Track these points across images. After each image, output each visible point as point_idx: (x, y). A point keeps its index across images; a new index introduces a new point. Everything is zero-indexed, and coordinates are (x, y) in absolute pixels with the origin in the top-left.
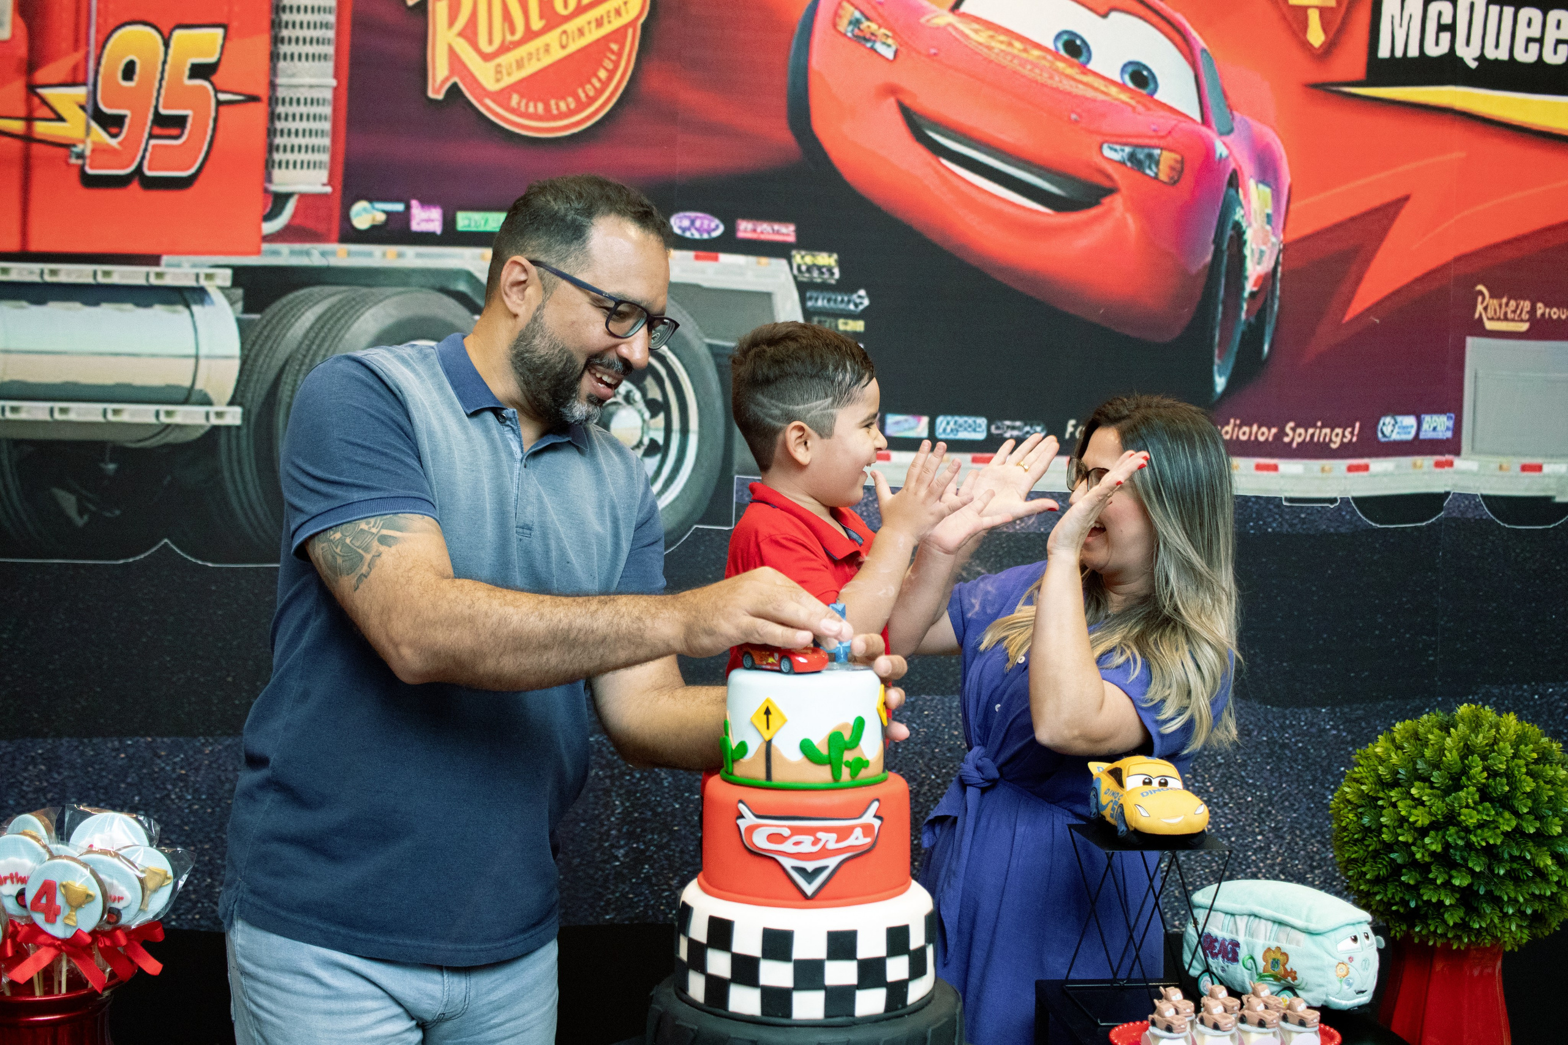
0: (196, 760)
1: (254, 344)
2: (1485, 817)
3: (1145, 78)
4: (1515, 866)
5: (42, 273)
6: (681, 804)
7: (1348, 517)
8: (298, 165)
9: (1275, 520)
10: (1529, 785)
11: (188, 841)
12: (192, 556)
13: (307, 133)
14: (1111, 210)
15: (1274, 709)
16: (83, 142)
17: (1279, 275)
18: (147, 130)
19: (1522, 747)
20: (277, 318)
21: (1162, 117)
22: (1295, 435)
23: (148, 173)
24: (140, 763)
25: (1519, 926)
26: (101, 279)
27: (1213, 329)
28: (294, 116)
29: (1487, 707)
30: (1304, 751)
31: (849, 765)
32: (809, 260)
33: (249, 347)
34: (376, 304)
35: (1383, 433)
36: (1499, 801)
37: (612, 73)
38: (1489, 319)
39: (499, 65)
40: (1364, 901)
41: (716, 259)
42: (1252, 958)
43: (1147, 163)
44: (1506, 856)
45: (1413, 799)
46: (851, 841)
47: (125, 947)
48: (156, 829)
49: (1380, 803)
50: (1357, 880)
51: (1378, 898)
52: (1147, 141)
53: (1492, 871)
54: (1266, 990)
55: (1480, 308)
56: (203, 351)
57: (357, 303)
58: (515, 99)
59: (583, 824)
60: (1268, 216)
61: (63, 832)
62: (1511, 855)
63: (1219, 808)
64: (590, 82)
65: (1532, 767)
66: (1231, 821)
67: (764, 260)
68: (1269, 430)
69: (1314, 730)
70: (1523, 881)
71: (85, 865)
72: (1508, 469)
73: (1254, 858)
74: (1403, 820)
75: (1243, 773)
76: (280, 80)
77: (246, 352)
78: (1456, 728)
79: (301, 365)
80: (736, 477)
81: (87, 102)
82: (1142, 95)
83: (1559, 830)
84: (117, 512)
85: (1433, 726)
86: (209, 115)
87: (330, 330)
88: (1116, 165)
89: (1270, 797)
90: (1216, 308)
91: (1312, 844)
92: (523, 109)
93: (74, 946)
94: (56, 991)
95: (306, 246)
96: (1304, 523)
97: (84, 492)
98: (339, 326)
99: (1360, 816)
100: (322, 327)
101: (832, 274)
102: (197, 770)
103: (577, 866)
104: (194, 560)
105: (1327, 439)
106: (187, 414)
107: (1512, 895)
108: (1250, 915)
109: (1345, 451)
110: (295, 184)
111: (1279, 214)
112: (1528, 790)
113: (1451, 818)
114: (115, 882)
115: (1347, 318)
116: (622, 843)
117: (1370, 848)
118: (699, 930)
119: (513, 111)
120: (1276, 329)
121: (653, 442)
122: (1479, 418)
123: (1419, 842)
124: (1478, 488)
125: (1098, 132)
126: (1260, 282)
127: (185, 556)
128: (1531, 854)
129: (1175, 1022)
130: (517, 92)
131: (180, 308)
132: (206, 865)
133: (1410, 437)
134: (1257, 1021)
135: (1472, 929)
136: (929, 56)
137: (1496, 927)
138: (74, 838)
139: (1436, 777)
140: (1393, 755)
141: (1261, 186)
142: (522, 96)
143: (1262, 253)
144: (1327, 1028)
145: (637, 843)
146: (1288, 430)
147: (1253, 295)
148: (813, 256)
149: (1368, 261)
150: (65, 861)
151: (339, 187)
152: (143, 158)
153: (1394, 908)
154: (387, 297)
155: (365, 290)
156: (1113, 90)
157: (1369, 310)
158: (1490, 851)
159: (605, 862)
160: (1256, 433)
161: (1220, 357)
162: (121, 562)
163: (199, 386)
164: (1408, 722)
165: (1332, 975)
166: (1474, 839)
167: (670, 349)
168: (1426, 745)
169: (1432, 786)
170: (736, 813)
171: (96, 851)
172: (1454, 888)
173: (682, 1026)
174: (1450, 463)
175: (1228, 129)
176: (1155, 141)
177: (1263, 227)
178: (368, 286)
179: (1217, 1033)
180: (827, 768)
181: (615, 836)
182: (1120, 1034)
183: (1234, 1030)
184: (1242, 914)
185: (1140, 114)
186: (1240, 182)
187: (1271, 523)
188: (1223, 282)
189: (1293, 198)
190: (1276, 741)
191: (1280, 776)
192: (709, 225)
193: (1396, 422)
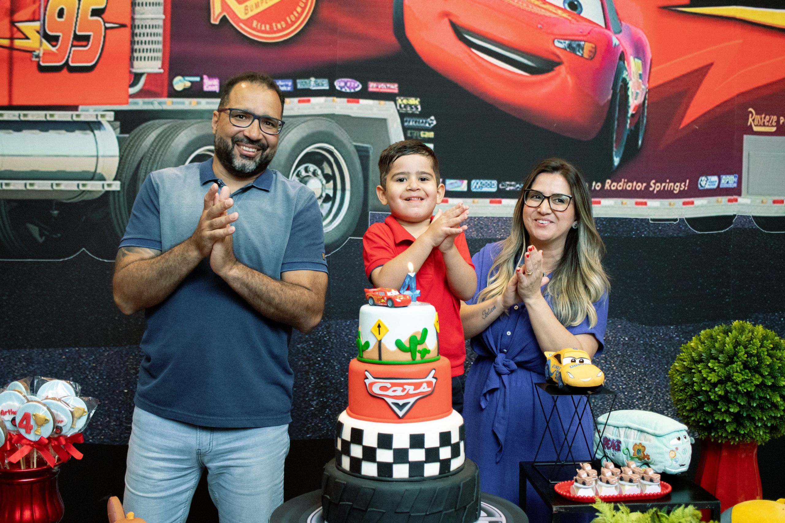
0: (100, 359)
1: (126, 149)
2: (746, 377)
3: (576, 5)
4: (762, 402)
5: (19, 116)
6: (344, 378)
7: (683, 228)
8: (147, 59)
9: (646, 230)
10: (768, 361)
12: (96, 256)
13: (151, 43)
14: (558, 74)
15: (646, 327)
16: (39, 49)
17: (646, 105)
18: (71, 43)
19: (765, 341)
20: (137, 136)
21: (585, 25)
22: (656, 187)
23: (71, 64)
24: (73, 361)
25: (764, 433)
26: (49, 118)
27: (612, 134)
28: (144, 34)
29: (748, 322)
30: (662, 348)
31: (420, 352)
32: (405, 101)
33: (123, 151)
34: (187, 128)
35: (701, 185)
36: (754, 369)
37: (303, 9)
38: (755, 126)
39: (247, 6)
40: (686, 421)
41: (358, 102)
42: (627, 449)
43: (578, 49)
44: (757, 397)
45: (710, 368)
46: (421, 390)
47: (64, 445)
48: (79, 388)
49: (693, 371)
50: (682, 410)
51: (693, 419)
52: (577, 38)
53: (750, 404)
54: (633, 465)
55: (750, 120)
56: (100, 154)
57: (177, 128)
58: (255, 23)
60: (640, 75)
61: (34, 390)
62: (759, 396)
63: (619, 377)
64: (293, 14)
65: (770, 352)
66: (625, 384)
67: (382, 102)
68: (642, 184)
69: (667, 337)
70: (766, 409)
71: (44, 405)
72: (766, 203)
73: (637, 403)
74: (704, 379)
75: (631, 360)
76: (137, 16)
77: (122, 154)
78: (731, 332)
79: (149, 160)
80: (370, 212)
81: (40, 30)
82: (574, 14)
84: (59, 235)
85: (720, 332)
86: (101, 34)
87: (164, 142)
88: (562, 50)
89: (645, 372)
90: (614, 122)
91: (667, 396)
92: (259, 28)
93: (40, 445)
94: (32, 467)
95: (151, 100)
96: (661, 232)
97: (43, 225)
98: (168, 140)
99: (683, 378)
101: (417, 109)
102: (101, 364)
104: (97, 258)
105: (672, 189)
106: (92, 185)
107: (760, 416)
108: (626, 428)
109: (681, 195)
110: (145, 68)
111: (646, 74)
112: (768, 363)
113: (729, 378)
114: (59, 413)
115: (681, 126)
116: (315, 398)
117: (688, 394)
118: (346, 435)
119: (254, 29)
120: (645, 133)
121: (328, 196)
122: (751, 176)
123: (713, 390)
124: (751, 213)
125: (552, 34)
126: (637, 108)
127: (93, 256)
128: (769, 395)
129: (587, 480)
130: (256, 19)
131: (89, 132)
132: (106, 411)
133: (715, 187)
134: (628, 479)
135: (740, 434)
137: (752, 433)
138: (39, 393)
139: (721, 357)
140: (700, 347)
141: (636, 60)
142: (258, 21)
143: (637, 93)
144: (665, 483)
145: (323, 398)
146: (652, 184)
147: (633, 115)
148: (407, 100)
149: (691, 97)
150: (35, 403)
151: (167, 69)
152: (69, 57)
153: (701, 424)
154: (192, 124)
155: (181, 121)
156: (560, 12)
157: (694, 122)
158: (749, 395)
159: (307, 408)
160: (636, 186)
161: (616, 147)
162: (61, 260)
163: (99, 171)
164: (707, 330)
165: (667, 457)
166: (740, 388)
167: (335, 148)
168: (716, 342)
169: (719, 362)
170: (364, 377)
171: (50, 399)
172: (731, 414)
173: (339, 482)
174: (736, 200)
175: (619, 31)
176: (581, 38)
177: (638, 81)
178: (183, 119)
179: (608, 485)
180: (409, 354)
181: (311, 395)
182: (560, 487)
183: (617, 484)
184: (622, 427)
185: (573, 24)
186: (626, 58)
187: (643, 232)
188: (617, 109)
189: (653, 65)
190: (648, 344)
191: (650, 361)
192: (354, 85)
193: (708, 179)
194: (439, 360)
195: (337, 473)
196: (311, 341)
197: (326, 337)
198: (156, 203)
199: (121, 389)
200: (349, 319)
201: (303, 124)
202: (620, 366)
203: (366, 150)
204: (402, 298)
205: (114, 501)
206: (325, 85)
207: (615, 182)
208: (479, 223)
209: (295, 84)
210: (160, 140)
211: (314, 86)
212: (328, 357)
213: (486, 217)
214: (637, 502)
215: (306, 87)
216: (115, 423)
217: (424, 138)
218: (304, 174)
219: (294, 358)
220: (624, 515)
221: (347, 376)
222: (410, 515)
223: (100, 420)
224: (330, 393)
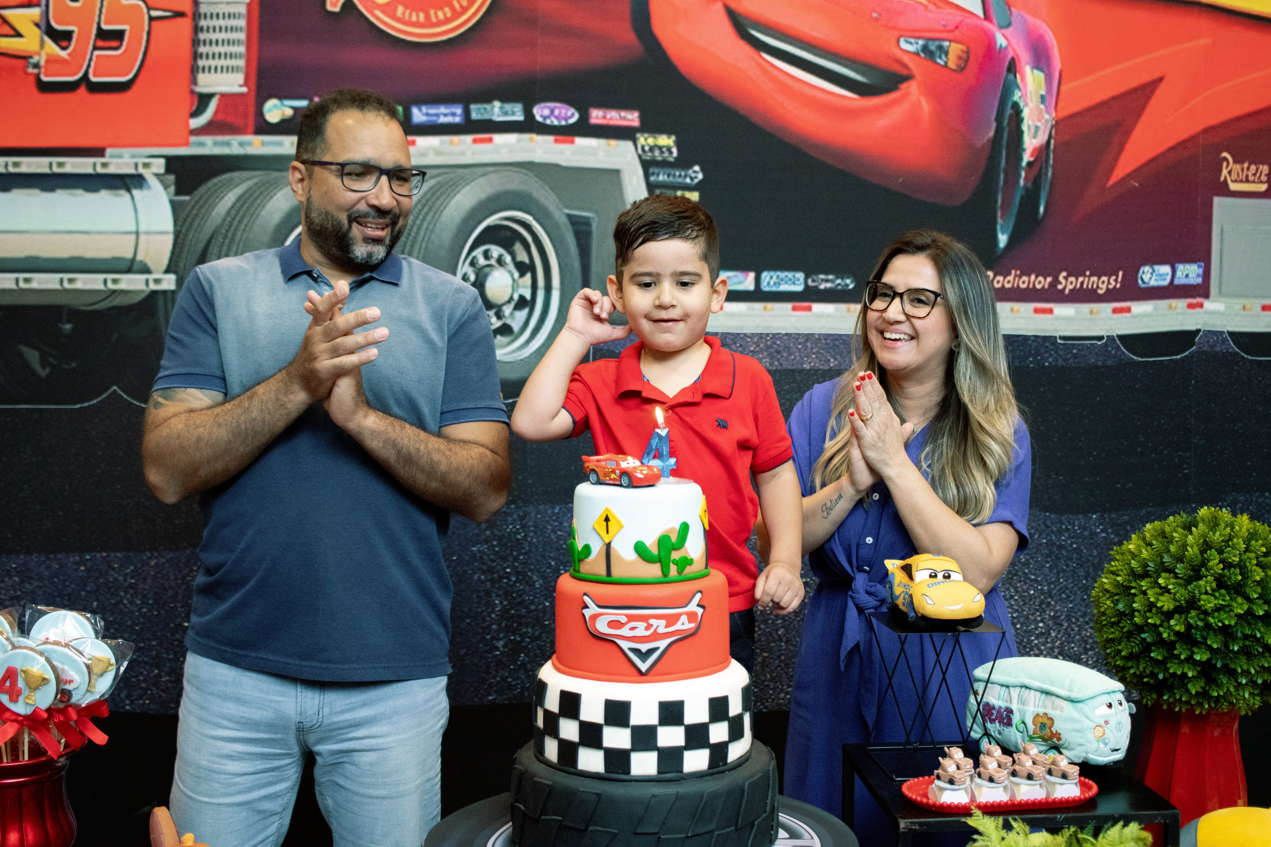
0: (143, 571)
1: (185, 221)
2: (1221, 602)
4: (1247, 643)
5: (6, 165)
7: (1113, 352)
8: (219, 70)
9: (1051, 355)
10: (1258, 575)
11: (139, 639)
12: (136, 400)
13: (226, 43)
14: (906, 95)
15: (1052, 516)
16: (38, 54)
17: (1052, 147)
18: (92, 42)
19: (1253, 542)
20: (203, 200)
21: (950, 14)
22: (1067, 283)
23: (93, 79)
24: (97, 574)
25: (1251, 694)
26: (56, 170)
27: (996, 194)
28: (214, 28)
29: (1224, 510)
30: (1078, 551)
31: (676, 563)
32: (651, 141)
33: (180, 224)
35: (1142, 280)
36: (1234, 588)
38: (1232, 181)
40: (1120, 674)
41: (572, 142)
42: (1024, 723)
43: (938, 54)
44: (1239, 635)
45: (1161, 587)
46: (678, 626)
47: (76, 721)
48: (101, 624)
49: (1133, 591)
50: (1114, 657)
51: (1132, 671)
52: (937, 35)
53: (1227, 647)
54: (1034, 750)
55: (1225, 172)
56: (142, 228)
57: (271, 185)
58: (400, 10)
59: (468, 621)
60: (1042, 97)
61: (24, 629)
62: (1243, 634)
65: (1261, 559)
66: (1017, 611)
67: (613, 142)
68: (1045, 279)
69: (1086, 533)
70: (1255, 656)
71: (41, 654)
72: (1251, 309)
73: (1036, 642)
74: (1151, 606)
75: (1026, 571)
77: (178, 228)
78: (1196, 527)
79: (224, 239)
81: (41, 20)
84: (74, 365)
85: (1177, 526)
86: (143, 29)
87: (248, 209)
88: (912, 56)
89: (1050, 591)
90: (999, 175)
91: (1086, 630)
92: (407, 18)
93: (34, 721)
94: (21, 759)
95: (227, 138)
96: (1076, 358)
97: (46, 348)
98: (256, 205)
99: (1116, 603)
101: (671, 153)
102: (145, 579)
103: (463, 655)
104: (138, 404)
105: (1095, 286)
106: (130, 281)
107: (1245, 667)
108: (1022, 687)
109: (1110, 296)
110: (217, 85)
111: (1052, 96)
112: (1258, 578)
113: (1192, 603)
114: (66, 668)
115: (1111, 183)
116: (501, 635)
117: (1125, 630)
118: (552, 703)
119: (399, 20)
120: (1050, 193)
121: (522, 298)
122: (1225, 266)
123: (1165, 624)
124: (1225, 326)
125: (895, 28)
126: (1036, 153)
127: (131, 400)
128: (1260, 632)
129: (956, 776)
130: (402, 4)
131: (123, 192)
132: (154, 658)
133: (1166, 283)
134: (1026, 775)
135: (1211, 697)
137: (1232, 695)
138: (33, 632)
139: (1180, 569)
140: (1144, 551)
141: (1036, 72)
142: (406, 7)
143: (1037, 128)
144: (1087, 780)
145: (514, 635)
146: (1061, 278)
147: (1029, 164)
148: (655, 138)
149: (1127, 134)
150: (25, 651)
151: (253, 87)
152: (89, 66)
153: (1145, 680)
155: (277, 174)
157: (1130, 176)
158: (1226, 631)
159: (488, 652)
160: (1034, 282)
161: (1002, 218)
162: (78, 406)
163: (139, 257)
164: (1156, 523)
165: (1090, 736)
166: (1212, 620)
167: (535, 219)
168: (1172, 543)
169: (1176, 577)
170: (582, 605)
171: (50, 643)
172: (1195, 663)
173: (539, 782)
174: (1201, 305)
175: (1007, 23)
176: (944, 35)
177: (1038, 107)
178: (280, 170)
179: (992, 784)
180: (658, 566)
181: (497, 630)
182: (911, 788)
183: (1006, 782)
184: (1015, 686)
185: (931, 12)
186: (1018, 68)
187: (1047, 358)
188: (1004, 153)
189: (1063, 81)
190: (1054, 544)
191: (1058, 573)
192: (566, 114)
193: (1154, 271)
194: (707, 575)
195: (537, 768)
196: (494, 540)
197: (519, 534)
198: (209, 315)
199: (179, 620)
200: (558, 504)
201: (481, 179)
203: (587, 222)
204: (645, 472)
205: (160, 814)
206: (518, 114)
207: (1000, 275)
208: (775, 343)
209: (467, 113)
210: (242, 206)
211: (499, 116)
212: (524, 568)
213: (786, 334)
214: (1041, 814)
215: (486, 117)
216: (168, 678)
218: (482, 261)
219: (466, 569)
220: (1021, 838)
221: (554, 599)
222: (659, 838)
223: (141, 673)
224: (527, 627)
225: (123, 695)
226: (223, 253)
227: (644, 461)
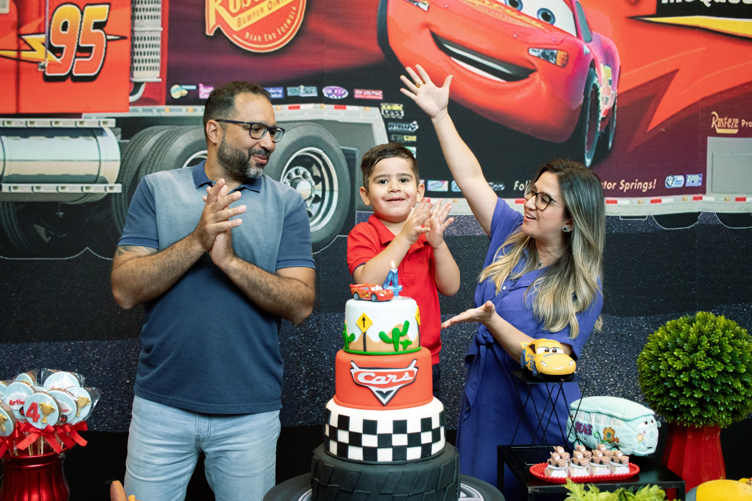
0: (104, 351)
1: (127, 154)
2: (709, 365)
3: (549, 16)
4: (724, 387)
5: (26, 123)
6: (333, 368)
7: (652, 225)
8: (146, 69)
9: (616, 227)
10: (730, 349)
12: (100, 255)
13: (149, 54)
14: (534, 80)
15: (618, 318)
16: (44, 60)
17: (616, 109)
18: (74, 54)
19: (727, 331)
20: (137, 142)
21: (558, 34)
22: (625, 186)
23: (75, 74)
24: (78, 353)
25: (726, 416)
26: (54, 125)
27: (584, 137)
28: (143, 45)
29: (711, 313)
30: (632, 338)
31: (402, 343)
32: (389, 107)
33: (124, 155)
34: (184, 134)
35: (668, 184)
36: (716, 357)
37: (293, 21)
38: (718, 128)
39: (239, 19)
40: (653, 406)
41: (345, 108)
42: (598, 433)
43: (551, 57)
44: (719, 383)
45: (675, 357)
46: (403, 379)
47: (70, 433)
48: (83, 379)
49: (660, 359)
50: (650, 396)
51: (659, 404)
52: (550, 47)
53: (713, 390)
54: (604, 448)
55: (714, 123)
56: (103, 158)
57: (175, 133)
58: (247, 35)
59: (287, 379)
60: (610, 81)
61: (40, 381)
62: (721, 383)
63: (592, 366)
64: (283, 25)
65: (731, 341)
66: (598, 372)
67: (368, 108)
68: (613, 184)
69: (637, 328)
70: (728, 395)
71: (51, 395)
72: (729, 200)
73: (609, 389)
74: (670, 367)
75: (603, 349)
76: (136, 29)
77: (123, 158)
78: (695, 323)
79: (149, 164)
80: (357, 212)
81: (46, 42)
82: (548, 25)
83: (745, 370)
84: (64, 235)
85: (685, 322)
87: (162, 147)
88: (536, 59)
89: (617, 360)
90: (586, 125)
91: (637, 382)
92: (251, 39)
93: (46, 433)
94: (39, 453)
95: (150, 107)
96: (630, 228)
97: (48, 226)
98: (166, 145)
99: (650, 365)
100: (159, 145)
101: (400, 114)
102: (105, 356)
104: (101, 257)
105: (641, 188)
106: (96, 188)
107: (723, 401)
108: (597, 413)
109: (650, 193)
110: (144, 78)
111: (615, 80)
112: (730, 351)
113: (693, 366)
114: (64, 403)
115: (649, 129)
116: (306, 387)
117: (655, 381)
118: (334, 421)
119: (247, 40)
120: (615, 136)
121: (317, 196)
122: (715, 176)
123: (678, 377)
124: (715, 210)
125: (526, 43)
126: (606, 113)
127: (97, 255)
128: (731, 382)
129: (560, 462)
130: (248, 31)
131: (92, 138)
132: (110, 401)
133: (681, 185)
134: (599, 461)
135: (704, 418)
136: (445, 8)
137: (716, 417)
138: (45, 384)
139: (686, 346)
140: (666, 336)
141: (606, 67)
142: (251, 33)
143: (607, 98)
144: (633, 465)
145: (313, 387)
146: (621, 183)
147: (603, 119)
148: (391, 106)
149: (659, 101)
150: (41, 394)
151: (165, 78)
152: (72, 67)
153: (667, 409)
154: (189, 130)
155: (178, 127)
156: (534, 22)
157: (660, 125)
158: (711, 381)
159: (298, 396)
160: (606, 186)
161: (588, 149)
162: (67, 258)
163: (101, 174)
164: (673, 320)
165: (635, 440)
166: (703, 375)
167: (324, 152)
168: (681, 332)
169: (684, 351)
170: (350, 367)
171: (55, 389)
172: (695, 399)
173: (327, 466)
174: (701, 198)
175: (590, 40)
176: (554, 47)
177: (607, 87)
178: (180, 125)
179: (580, 467)
180: (392, 345)
181: (303, 384)
182: (535, 469)
183: (588, 466)
184: (593, 413)
185: (547, 33)
186: (596, 65)
187: (614, 228)
188: (589, 113)
189: (622, 72)
190: (619, 334)
191: (621, 350)
192: (341, 92)
193: (674, 179)
194: (420, 350)
195: (326, 458)
196: (302, 333)
197: (316, 329)
198: (151, 205)
199: (124, 379)
200: (337, 312)
201: (293, 130)
202: (593, 355)
203: (353, 153)
204: (385, 293)
205: (116, 484)
206: (314, 92)
208: (460, 221)
209: (285, 92)
211: (303, 94)
212: (318, 349)
213: (466, 216)
214: (605, 483)
215: (296, 94)
216: (117, 412)
217: (407, 142)
218: (294, 176)
219: (286, 349)
220: (594, 495)
222: (394, 496)
223: (103, 409)
224: (320, 382)
225: (92, 422)
226: (148, 172)
227: (384, 287)
